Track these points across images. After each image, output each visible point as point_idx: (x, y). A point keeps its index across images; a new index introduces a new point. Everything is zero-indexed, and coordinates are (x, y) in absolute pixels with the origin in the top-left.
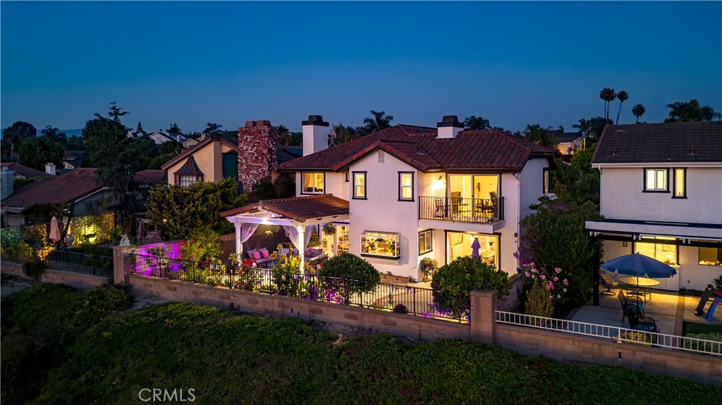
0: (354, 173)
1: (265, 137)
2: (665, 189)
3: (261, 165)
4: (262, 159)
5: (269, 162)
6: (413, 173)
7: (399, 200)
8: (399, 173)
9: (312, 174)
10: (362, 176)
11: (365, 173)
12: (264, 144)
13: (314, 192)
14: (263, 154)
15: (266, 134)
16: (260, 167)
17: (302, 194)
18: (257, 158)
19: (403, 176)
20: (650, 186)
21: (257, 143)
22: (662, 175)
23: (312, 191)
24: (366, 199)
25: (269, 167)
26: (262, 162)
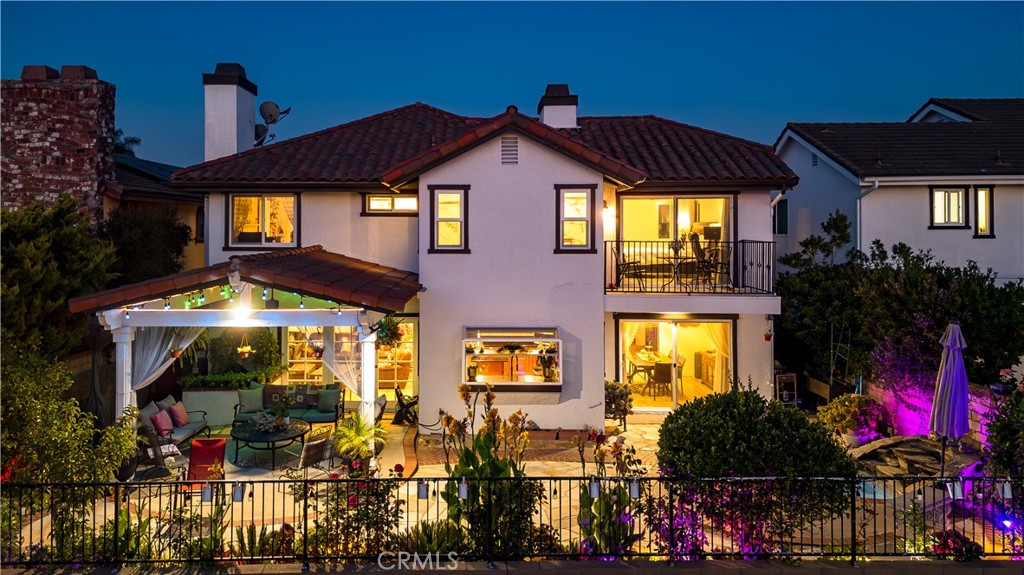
0: (432, 189)
1: (89, 108)
2: (962, 222)
3: (75, 179)
4: (80, 163)
5: (100, 173)
6: (593, 188)
7: (558, 251)
8: (558, 188)
9: (254, 201)
10: (456, 197)
11: (466, 188)
12: (86, 125)
13: (264, 244)
14: (82, 150)
15: (92, 100)
16: (71, 184)
17: (226, 248)
18: (59, 161)
19: (567, 195)
20: (939, 219)
21: (61, 121)
22: (956, 198)
23: (260, 241)
24: (466, 251)
25: (99, 187)
26: (77, 170)
